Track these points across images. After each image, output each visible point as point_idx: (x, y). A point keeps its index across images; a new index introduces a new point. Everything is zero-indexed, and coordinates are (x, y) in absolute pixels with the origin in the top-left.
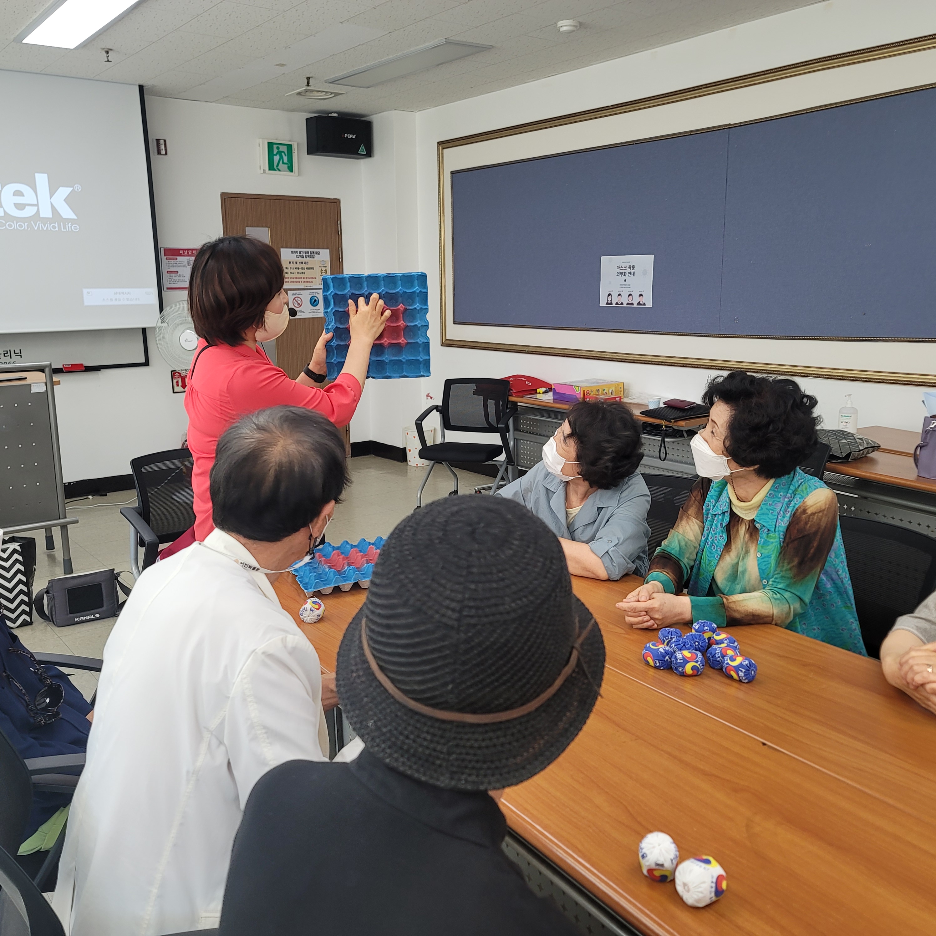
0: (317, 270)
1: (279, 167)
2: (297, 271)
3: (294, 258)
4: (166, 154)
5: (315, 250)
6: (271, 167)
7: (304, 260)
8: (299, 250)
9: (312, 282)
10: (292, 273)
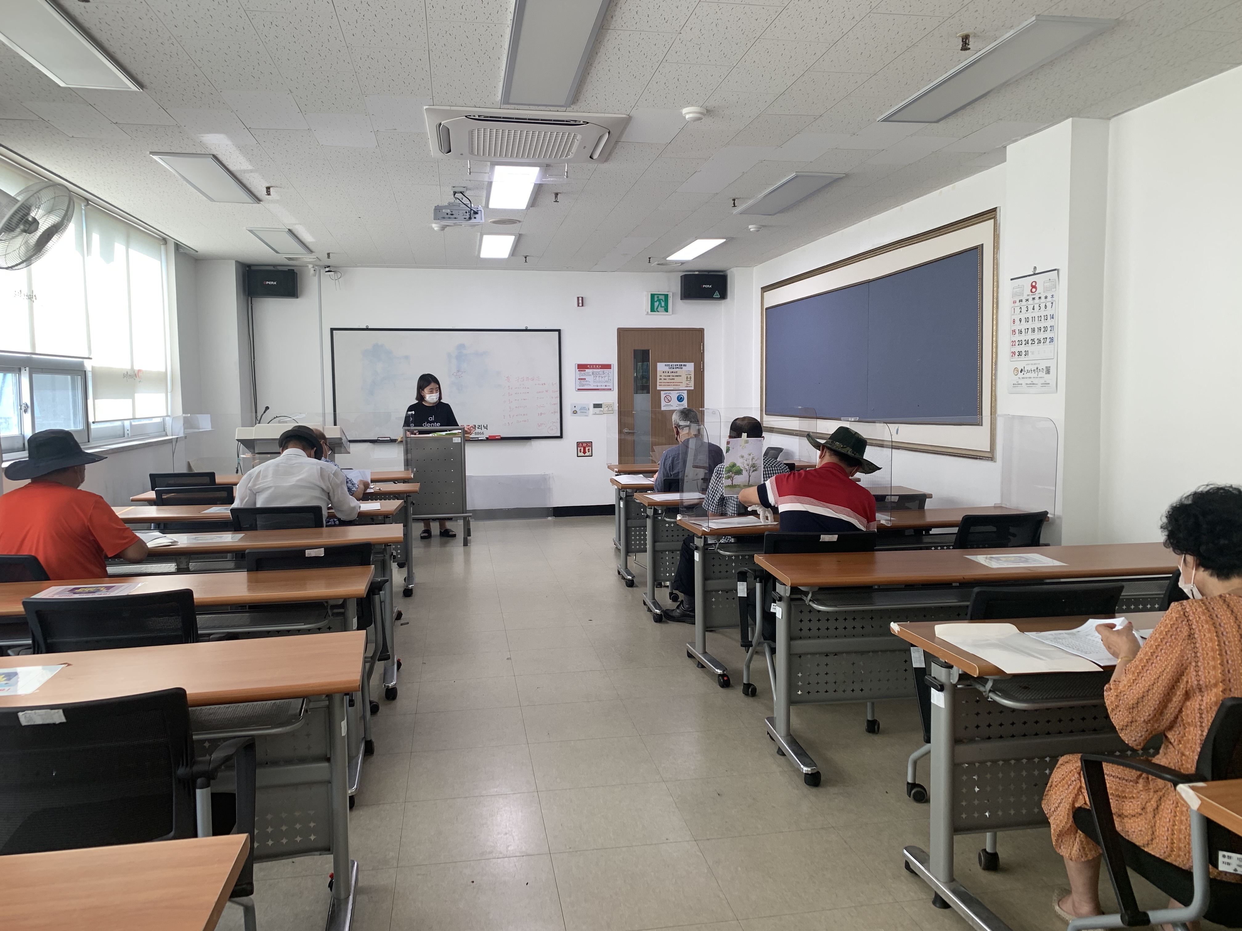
0: (684, 377)
1: (658, 310)
2: (669, 377)
3: (667, 369)
4: (582, 306)
5: (683, 364)
6: (652, 310)
7: (674, 370)
8: (670, 364)
9: (679, 385)
10: (664, 379)
